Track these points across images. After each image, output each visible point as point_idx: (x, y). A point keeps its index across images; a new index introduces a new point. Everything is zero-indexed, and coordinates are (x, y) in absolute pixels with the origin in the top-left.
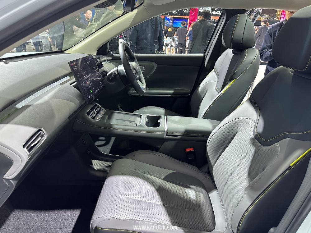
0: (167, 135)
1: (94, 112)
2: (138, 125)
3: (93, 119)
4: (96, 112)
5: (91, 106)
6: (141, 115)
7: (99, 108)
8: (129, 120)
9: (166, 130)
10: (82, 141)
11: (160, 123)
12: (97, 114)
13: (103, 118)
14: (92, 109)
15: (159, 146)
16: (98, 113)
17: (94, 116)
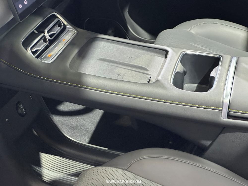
0: (229, 116)
1: (44, 36)
2: (153, 80)
3: (37, 57)
4: (51, 36)
5: (39, 21)
6: (167, 52)
7: (60, 25)
8: (134, 63)
9: (227, 101)
10: (18, 107)
11: (213, 78)
12: (51, 42)
13: (63, 55)
14: (40, 29)
15: (208, 143)
16: (55, 39)
17: (42, 48)
